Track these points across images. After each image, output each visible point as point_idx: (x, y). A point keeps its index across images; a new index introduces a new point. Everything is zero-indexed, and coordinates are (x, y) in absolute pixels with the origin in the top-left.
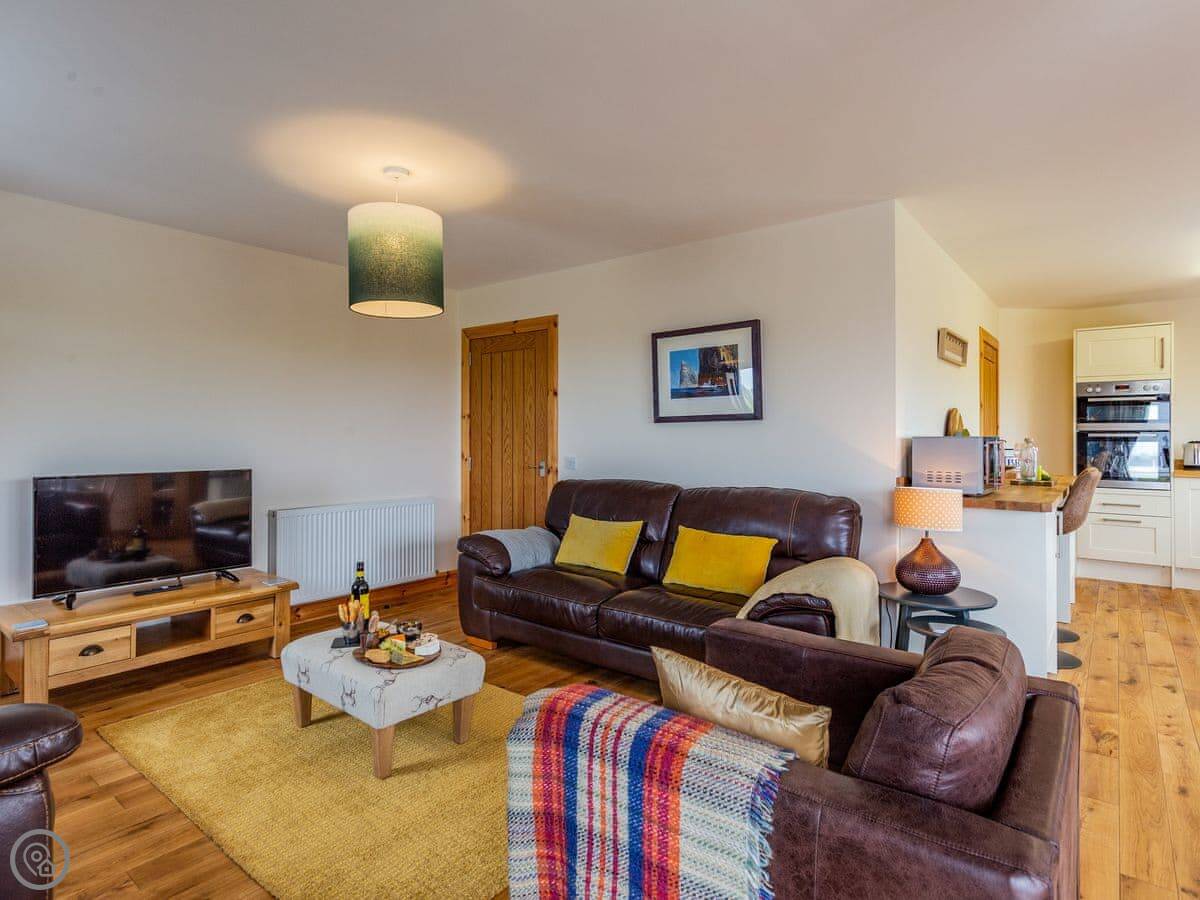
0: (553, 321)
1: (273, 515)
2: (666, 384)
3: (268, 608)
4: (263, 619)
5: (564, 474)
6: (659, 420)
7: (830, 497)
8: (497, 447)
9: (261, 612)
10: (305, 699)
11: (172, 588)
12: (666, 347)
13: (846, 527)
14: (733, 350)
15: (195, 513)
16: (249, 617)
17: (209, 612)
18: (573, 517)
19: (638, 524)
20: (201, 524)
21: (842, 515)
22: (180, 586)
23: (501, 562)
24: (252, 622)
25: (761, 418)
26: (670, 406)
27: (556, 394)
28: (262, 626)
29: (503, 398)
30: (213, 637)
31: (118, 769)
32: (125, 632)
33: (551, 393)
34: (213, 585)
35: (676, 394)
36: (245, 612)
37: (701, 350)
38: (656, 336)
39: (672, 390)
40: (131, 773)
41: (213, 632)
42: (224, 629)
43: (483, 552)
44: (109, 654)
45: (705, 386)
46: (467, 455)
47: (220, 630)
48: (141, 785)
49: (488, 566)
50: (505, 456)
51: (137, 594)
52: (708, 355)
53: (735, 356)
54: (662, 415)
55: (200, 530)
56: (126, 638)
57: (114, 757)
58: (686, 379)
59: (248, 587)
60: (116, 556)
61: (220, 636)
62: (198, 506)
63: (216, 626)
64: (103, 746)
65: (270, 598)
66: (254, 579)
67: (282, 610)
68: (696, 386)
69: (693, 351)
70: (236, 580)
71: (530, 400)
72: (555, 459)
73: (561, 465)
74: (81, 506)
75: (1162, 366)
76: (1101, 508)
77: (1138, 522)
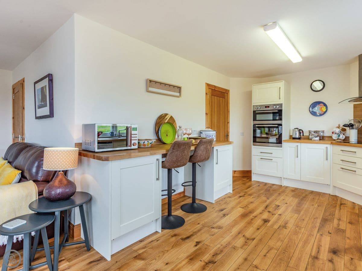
0: (23, 80)
6: (36, 118)
12: (37, 87)
14: (46, 87)
25: (53, 116)
33: (23, 108)
35: (38, 107)
37: (41, 88)
38: (35, 83)
39: (38, 105)
45: (42, 103)
53: (46, 90)
54: (37, 116)
58: (39, 101)
72: (24, 134)
73: (25, 137)
75: (280, 99)
76: (260, 153)
77: (272, 160)
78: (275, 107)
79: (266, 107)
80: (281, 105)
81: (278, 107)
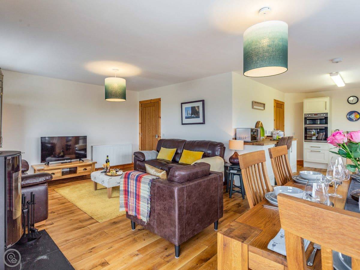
0: (160, 99)
1: (92, 147)
2: (184, 115)
3: (90, 167)
4: (89, 170)
5: (162, 137)
6: (183, 124)
7: (217, 142)
8: (147, 132)
9: (88, 168)
10: (96, 184)
11: (69, 162)
12: (184, 106)
13: (220, 149)
14: (198, 107)
15: (76, 147)
16: (86, 169)
17: (77, 167)
18: (162, 148)
19: (175, 149)
20: (77, 150)
21: (219, 146)
22: (71, 162)
23: (143, 158)
24: (87, 170)
25: (205, 123)
26: (185, 121)
27: (160, 118)
28: (88, 171)
29: (148, 119)
30: (78, 173)
31: (59, 196)
32: (59, 170)
33: (159, 117)
34: (78, 162)
35: (186, 118)
36: (85, 168)
37: (192, 107)
38: (182, 104)
39: (186, 117)
40: (60, 196)
41: (78, 172)
42: (80, 171)
43: (139, 155)
44: (56, 175)
45: (193, 116)
46: (140, 133)
47: (79, 172)
48: (63, 198)
49: (140, 159)
50: (149, 133)
51: (62, 163)
52: (193, 108)
53: (199, 108)
54: (183, 123)
55: (77, 152)
56: (59, 172)
57: (57, 194)
58: (189, 114)
59: (86, 163)
60: (57, 156)
61: (79, 173)
62: (77, 146)
63: (78, 171)
64: (55, 192)
65: (90, 165)
66: (88, 161)
67: (93, 168)
68: (190, 116)
69: (190, 107)
70: (83, 161)
71: (154, 119)
72: (160, 134)
73: (161, 136)
74: (49, 145)
75: (326, 109)
76: (310, 148)
77: (320, 152)
78: (322, 115)
79: (315, 115)
80: (327, 114)
81: (324, 115)
